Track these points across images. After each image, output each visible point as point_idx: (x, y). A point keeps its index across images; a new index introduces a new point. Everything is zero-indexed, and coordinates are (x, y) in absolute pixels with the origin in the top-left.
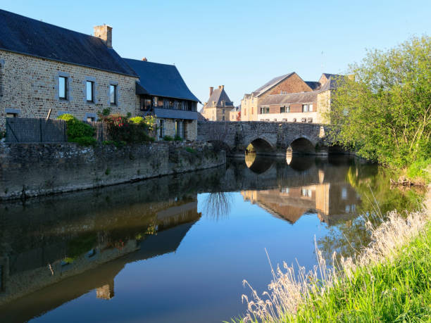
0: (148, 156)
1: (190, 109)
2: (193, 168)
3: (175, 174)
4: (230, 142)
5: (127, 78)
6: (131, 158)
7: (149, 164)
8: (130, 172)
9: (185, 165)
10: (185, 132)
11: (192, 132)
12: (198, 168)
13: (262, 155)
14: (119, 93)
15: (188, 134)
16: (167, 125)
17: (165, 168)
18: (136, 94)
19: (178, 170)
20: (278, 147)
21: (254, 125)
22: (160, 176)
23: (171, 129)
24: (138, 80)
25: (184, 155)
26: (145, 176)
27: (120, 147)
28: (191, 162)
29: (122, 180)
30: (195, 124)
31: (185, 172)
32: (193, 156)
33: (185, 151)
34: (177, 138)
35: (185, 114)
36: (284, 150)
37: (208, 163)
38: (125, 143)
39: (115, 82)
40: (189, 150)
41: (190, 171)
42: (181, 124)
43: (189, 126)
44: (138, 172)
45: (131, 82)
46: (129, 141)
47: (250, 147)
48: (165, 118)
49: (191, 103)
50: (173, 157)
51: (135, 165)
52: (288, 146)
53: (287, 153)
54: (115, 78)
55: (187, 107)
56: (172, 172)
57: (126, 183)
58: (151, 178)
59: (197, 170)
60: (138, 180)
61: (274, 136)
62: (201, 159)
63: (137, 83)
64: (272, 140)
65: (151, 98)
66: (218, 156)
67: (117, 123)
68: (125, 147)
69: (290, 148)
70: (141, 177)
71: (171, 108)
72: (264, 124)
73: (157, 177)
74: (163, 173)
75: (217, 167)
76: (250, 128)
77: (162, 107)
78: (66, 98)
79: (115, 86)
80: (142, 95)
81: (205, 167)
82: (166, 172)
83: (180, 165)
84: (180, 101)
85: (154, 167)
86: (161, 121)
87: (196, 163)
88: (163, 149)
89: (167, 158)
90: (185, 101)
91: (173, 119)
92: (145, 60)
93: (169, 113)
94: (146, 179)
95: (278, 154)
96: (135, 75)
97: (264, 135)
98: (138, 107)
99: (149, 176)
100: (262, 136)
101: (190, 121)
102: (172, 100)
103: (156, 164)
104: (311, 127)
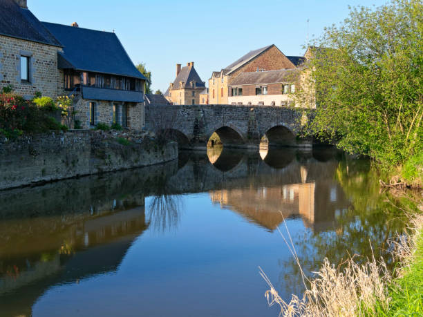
0: (59, 150)
1: (133, 89)
2: (127, 165)
3: (101, 174)
4: (188, 132)
5: (46, 48)
6: (32, 152)
7: (60, 160)
8: (32, 172)
9: (116, 162)
10: (126, 119)
11: (137, 119)
12: (135, 164)
13: (229, 147)
14: (34, 67)
15: (131, 121)
16: (100, 108)
17: (85, 165)
18: (58, 68)
19: (105, 168)
20: (249, 138)
21: (219, 109)
22: (78, 177)
23: (107, 114)
24: (60, 50)
25: (113, 149)
26: (53, 177)
27: (13, 138)
28: (125, 157)
29: (17, 183)
30: (141, 108)
31: (115, 171)
32: (126, 150)
33: (116, 143)
34: (116, 127)
35: (127, 96)
36: (257, 140)
37: (150, 159)
38: (21, 132)
39: (28, 52)
40: (121, 142)
41: (122, 170)
42: (121, 108)
43: (132, 111)
44: (43, 171)
45: (50, 53)
46: (27, 129)
47: (215, 136)
48: (98, 100)
49: (138, 80)
50: (97, 150)
51: (37, 162)
52: (262, 136)
53: (261, 144)
54: (27, 47)
55: (128, 85)
56: (96, 171)
57: (24, 186)
58: (64, 179)
59: (133, 168)
60: (44, 183)
61: (244, 123)
62: (139, 155)
63: (59, 54)
64: (241, 129)
65: (79, 74)
66: (165, 150)
67: (7, 105)
68: (19, 138)
69: (265, 138)
70: (47, 178)
71: (105, 87)
72: (232, 108)
73: (73, 178)
74: (82, 173)
75: (164, 163)
76: (213, 113)
77: (94, 86)
79: (28, 58)
80: (67, 70)
81: (145, 164)
82: (87, 171)
83: (107, 161)
84: (119, 78)
85: (67, 165)
86: (93, 104)
87: (132, 159)
88: (81, 141)
89: (88, 153)
90: (126, 78)
91: (109, 101)
92: (76, 25)
93: (103, 94)
94: (57, 180)
95: (249, 146)
96: (56, 43)
97: (231, 122)
98: (61, 85)
99: (60, 176)
100: (229, 124)
101: (134, 104)
102: (108, 76)
103: (71, 160)
104: (289, 113)
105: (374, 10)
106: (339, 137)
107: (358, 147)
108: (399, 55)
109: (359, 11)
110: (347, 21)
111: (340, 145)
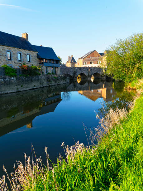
0: (38, 80)
1: (57, 63)
2: (56, 84)
3: (49, 86)
4: (72, 75)
5: (34, 52)
6: (32, 81)
7: (39, 83)
8: (32, 86)
9: (53, 83)
10: (56, 71)
11: (58, 71)
12: (58, 84)
13: (83, 79)
14: (31, 57)
15: (57, 72)
16: (48, 69)
17: (45, 84)
18: (37, 58)
19: (50, 85)
20: (89, 76)
21: (80, 68)
22: (44, 87)
23: (50, 70)
24: (38, 53)
25: (52, 80)
26: (37, 87)
27: (26, 77)
28: (55, 82)
29: (28, 89)
30: (59, 69)
31: (53, 85)
32: (56, 80)
33: (53, 78)
34: (53, 73)
35: (55, 65)
36: (91, 77)
37: (62, 82)
38: (29, 75)
39: (29, 54)
41: (55, 85)
42: (54, 68)
43: (57, 69)
44: (35, 86)
45: (35, 54)
46: (30, 74)
47: (79, 76)
48: (48, 66)
49: (58, 61)
50: (48, 80)
51: (33, 83)
52: (92, 75)
53: (92, 78)
54: (29, 52)
55: (56, 62)
56: (48, 85)
57: (30, 90)
58: (40, 88)
59: (58, 85)
60: (35, 89)
61: (87, 72)
62: (59, 81)
63: (37, 54)
64: (86, 74)
65: (42, 59)
66: (66, 80)
67: (25, 68)
68: (28, 77)
69: (93, 76)
70: (36, 87)
71: (50, 63)
72: (84, 68)
73: (42, 87)
74: (45, 86)
75: (66, 83)
76: (79, 69)
77: (47, 63)
78: (10, 60)
79: (29, 55)
80: (40, 58)
81: (61, 83)
82: (46, 86)
83: (51, 83)
84: (53, 60)
85: (41, 84)
86: (47, 68)
87: (57, 82)
88: (44, 77)
89: (46, 81)
90: (55, 60)
91: (51, 67)
92: (41, 46)
93: (50, 65)
94: (38, 88)
95: (89, 78)
96: (37, 51)
97: (84, 72)
98: (38, 62)
99: (39, 87)
100: (83, 72)
101: (57, 67)
102: (50, 60)
103: (41, 83)
104: (99, 69)
105: (124, 40)
106: (113, 75)
107: (118, 78)
108: (130, 52)
109: (119, 40)
110: (116, 43)
111: (114, 78)
